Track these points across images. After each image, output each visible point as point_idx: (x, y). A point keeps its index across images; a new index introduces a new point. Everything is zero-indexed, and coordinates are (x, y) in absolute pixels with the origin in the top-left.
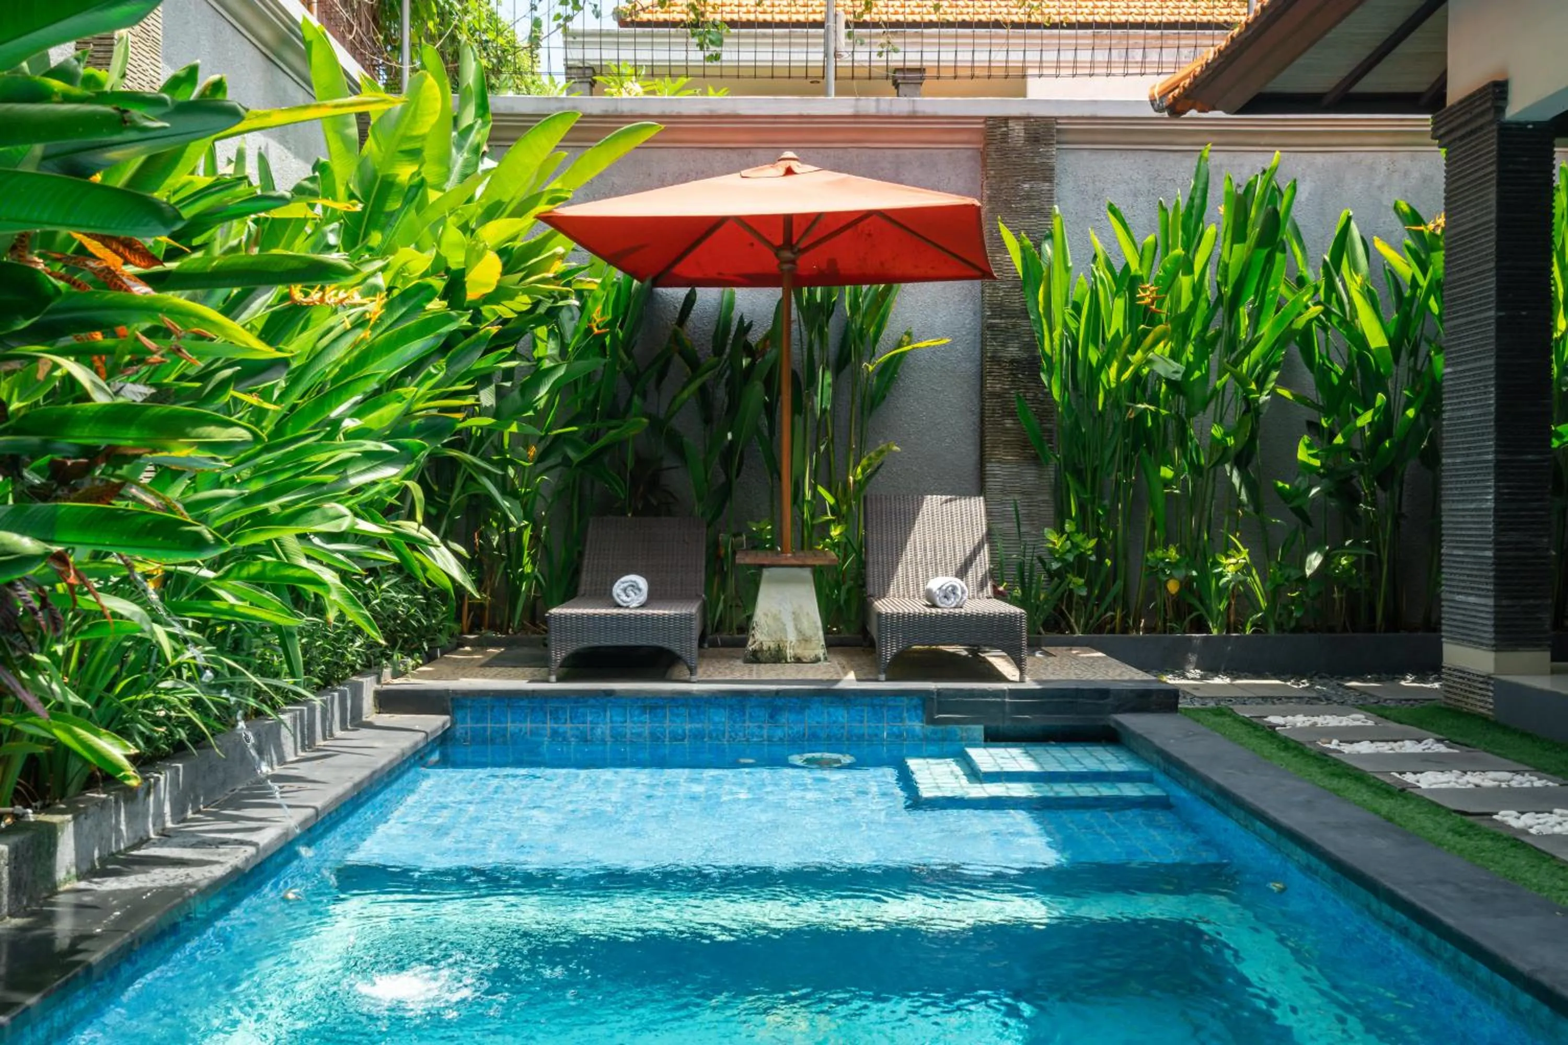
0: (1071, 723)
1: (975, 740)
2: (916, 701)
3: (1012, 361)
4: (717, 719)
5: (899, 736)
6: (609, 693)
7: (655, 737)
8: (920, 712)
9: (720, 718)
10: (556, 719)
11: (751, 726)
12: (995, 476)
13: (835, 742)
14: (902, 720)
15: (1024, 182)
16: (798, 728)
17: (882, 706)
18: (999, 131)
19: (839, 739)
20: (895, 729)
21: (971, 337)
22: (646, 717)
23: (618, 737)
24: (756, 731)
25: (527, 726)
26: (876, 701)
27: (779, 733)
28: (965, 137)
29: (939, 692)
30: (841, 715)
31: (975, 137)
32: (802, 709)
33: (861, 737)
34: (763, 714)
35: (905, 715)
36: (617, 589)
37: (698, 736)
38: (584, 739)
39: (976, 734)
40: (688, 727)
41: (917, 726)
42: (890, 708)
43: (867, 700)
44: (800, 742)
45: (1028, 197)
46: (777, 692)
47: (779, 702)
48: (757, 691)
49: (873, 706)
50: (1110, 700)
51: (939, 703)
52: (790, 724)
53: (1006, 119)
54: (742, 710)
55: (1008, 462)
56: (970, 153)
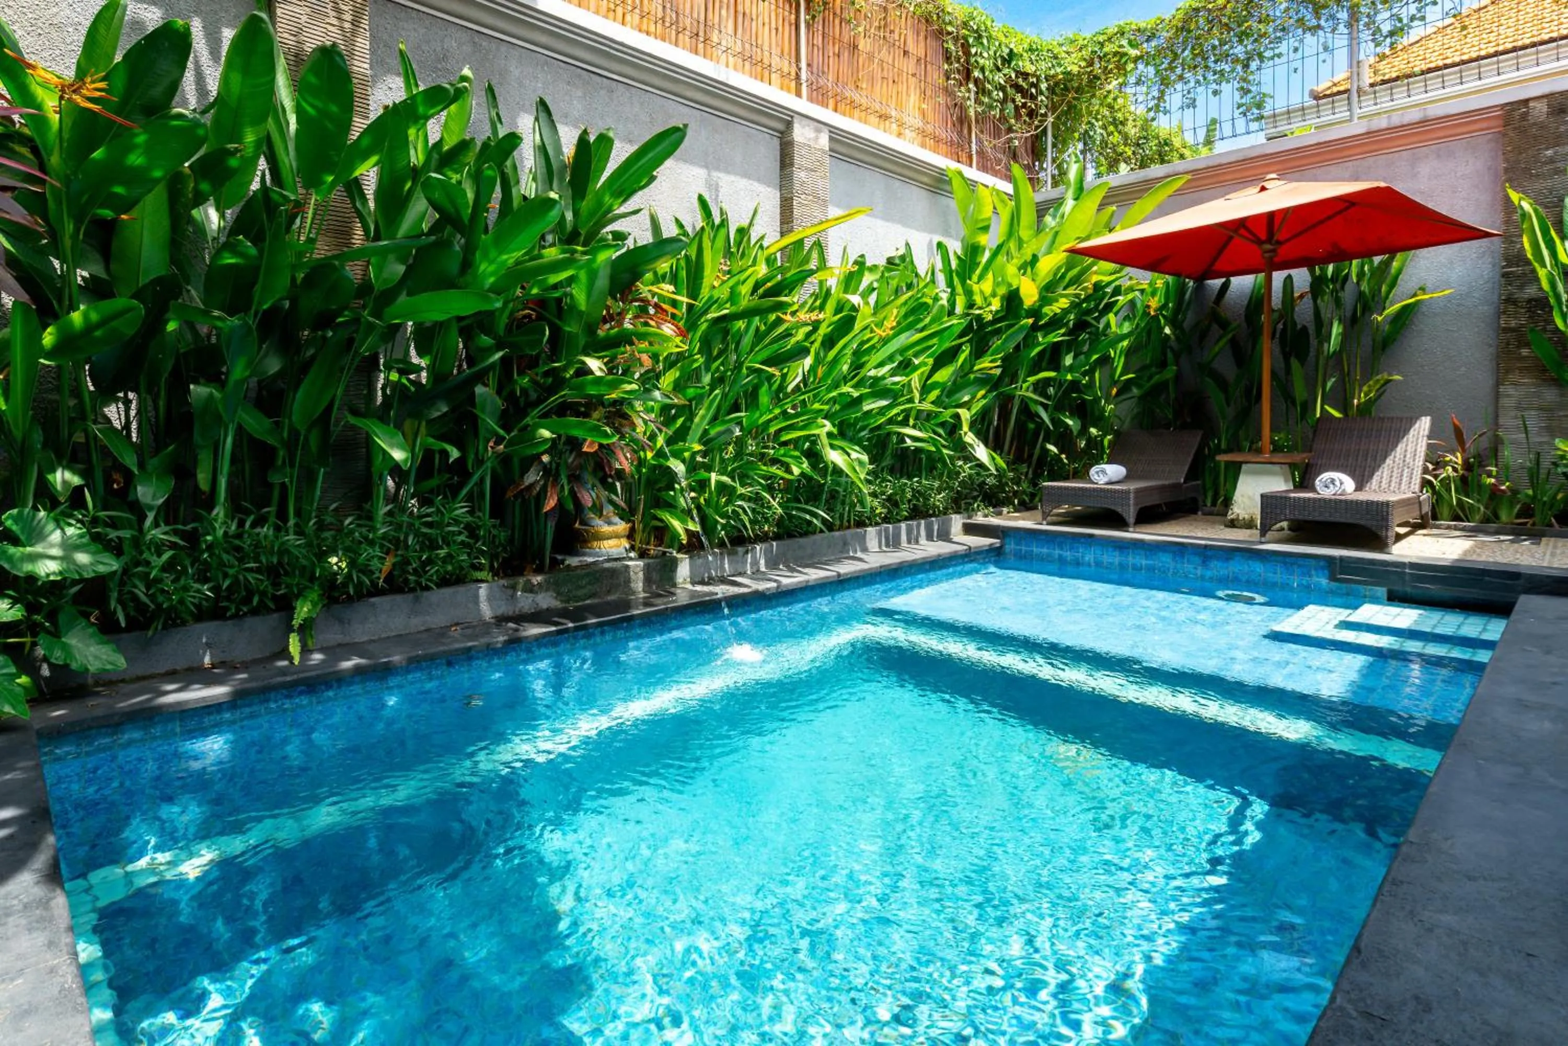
0: (1476, 596)
1: (1377, 598)
2: (1322, 563)
3: (1530, 301)
4: (1164, 559)
5: (1308, 587)
6: (1091, 536)
7: (1122, 567)
8: (1326, 572)
9: (1165, 559)
10: (1062, 549)
11: (1189, 567)
12: (1508, 396)
13: (1252, 585)
14: (1310, 576)
15: (1547, 149)
16: (1223, 572)
17: (1292, 564)
18: (1517, 113)
19: (1256, 584)
20: (1304, 582)
21: (1490, 285)
22: (1117, 553)
23: (1098, 564)
24: (1192, 571)
25: (1045, 550)
26: (1288, 560)
27: (1209, 574)
28: (1484, 125)
29: (1342, 559)
30: (1258, 568)
31: (1493, 123)
32: (1227, 559)
33: (1274, 584)
34: (1197, 560)
35: (1313, 572)
36: (1093, 471)
37: (1151, 569)
38: (1078, 563)
39: (1379, 594)
40: (1144, 562)
41: (1324, 582)
42: (1299, 566)
43: (1280, 558)
44: (1225, 582)
45: (1552, 161)
46: (1206, 546)
47: (1209, 553)
48: (1191, 544)
49: (1285, 563)
50: (1521, 582)
51: (1341, 566)
52: (1218, 568)
53: (1526, 102)
54: (1182, 556)
55: (1524, 384)
56: (1490, 136)
